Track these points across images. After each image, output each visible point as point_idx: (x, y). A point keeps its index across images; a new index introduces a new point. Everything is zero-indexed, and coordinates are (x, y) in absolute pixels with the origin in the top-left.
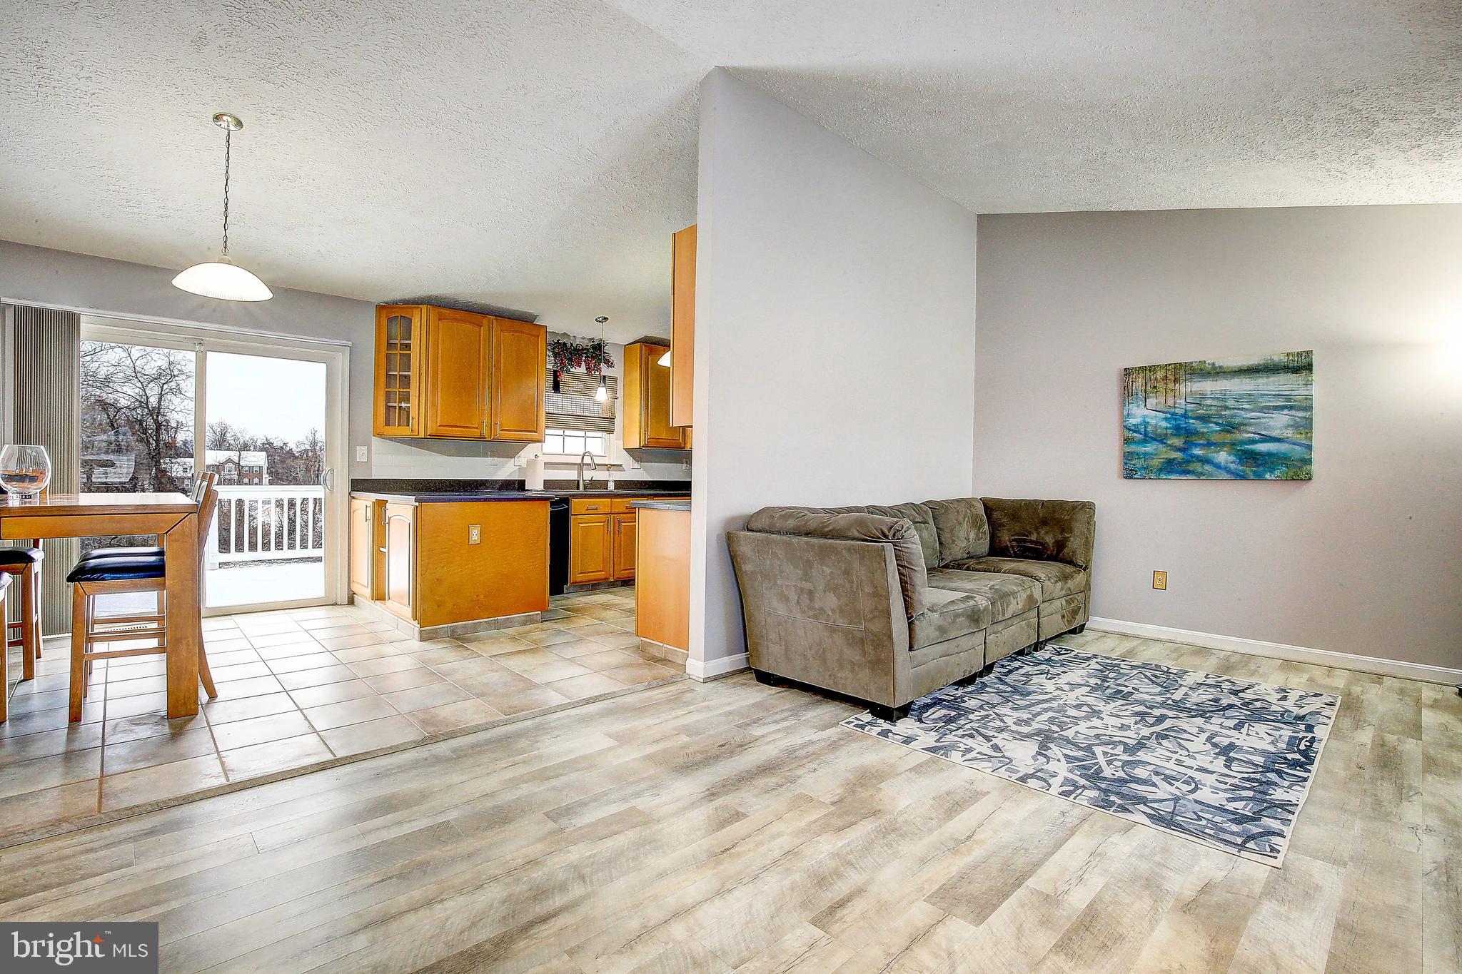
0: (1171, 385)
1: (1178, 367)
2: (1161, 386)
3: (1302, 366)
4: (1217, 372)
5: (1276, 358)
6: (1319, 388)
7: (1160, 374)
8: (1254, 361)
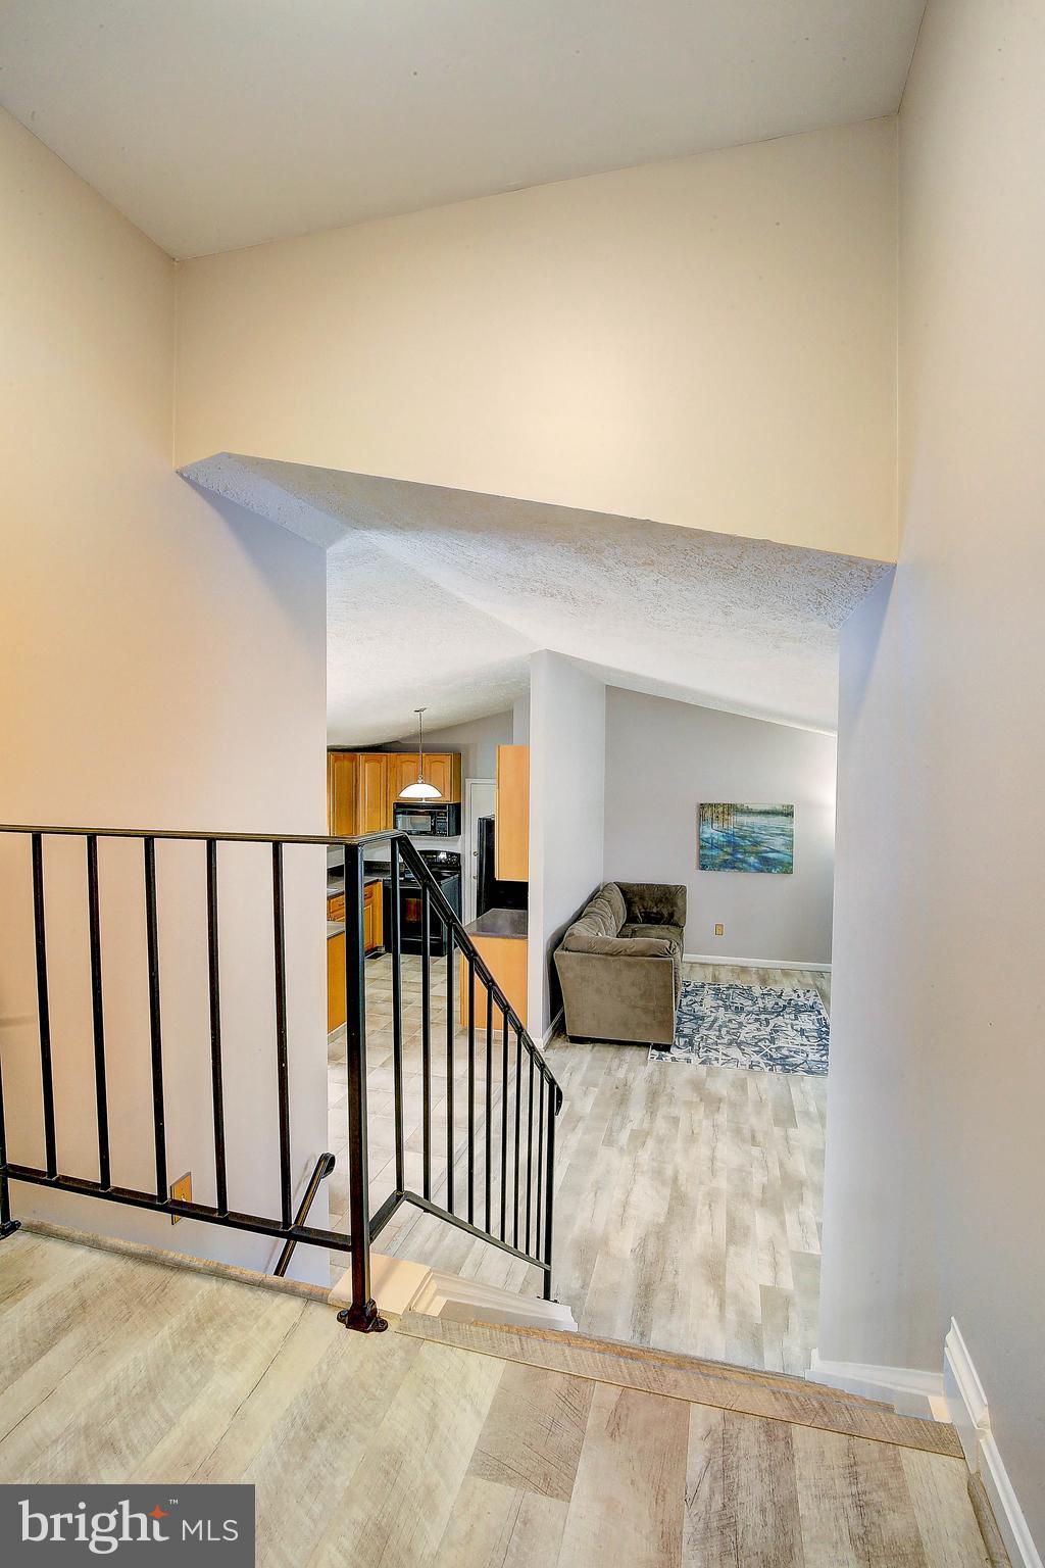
0: (726, 817)
1: (731, 806)
2: (720, 816)
3: (788, 813)
4: (750, 812)
5: (778, 808)
6: (797, 825)
7: (721, 810)
8: (767, 808)
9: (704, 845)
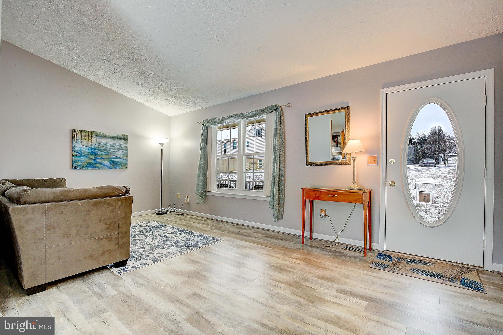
0: (90, 138)
1: (93, 133)
2: (87, 138)
3: (125, 139)
4: (104, 137)
5: (120, 135)
6: (130, 144)
7: (87, 134)
8: (114, 135)
9: (74, 154)
